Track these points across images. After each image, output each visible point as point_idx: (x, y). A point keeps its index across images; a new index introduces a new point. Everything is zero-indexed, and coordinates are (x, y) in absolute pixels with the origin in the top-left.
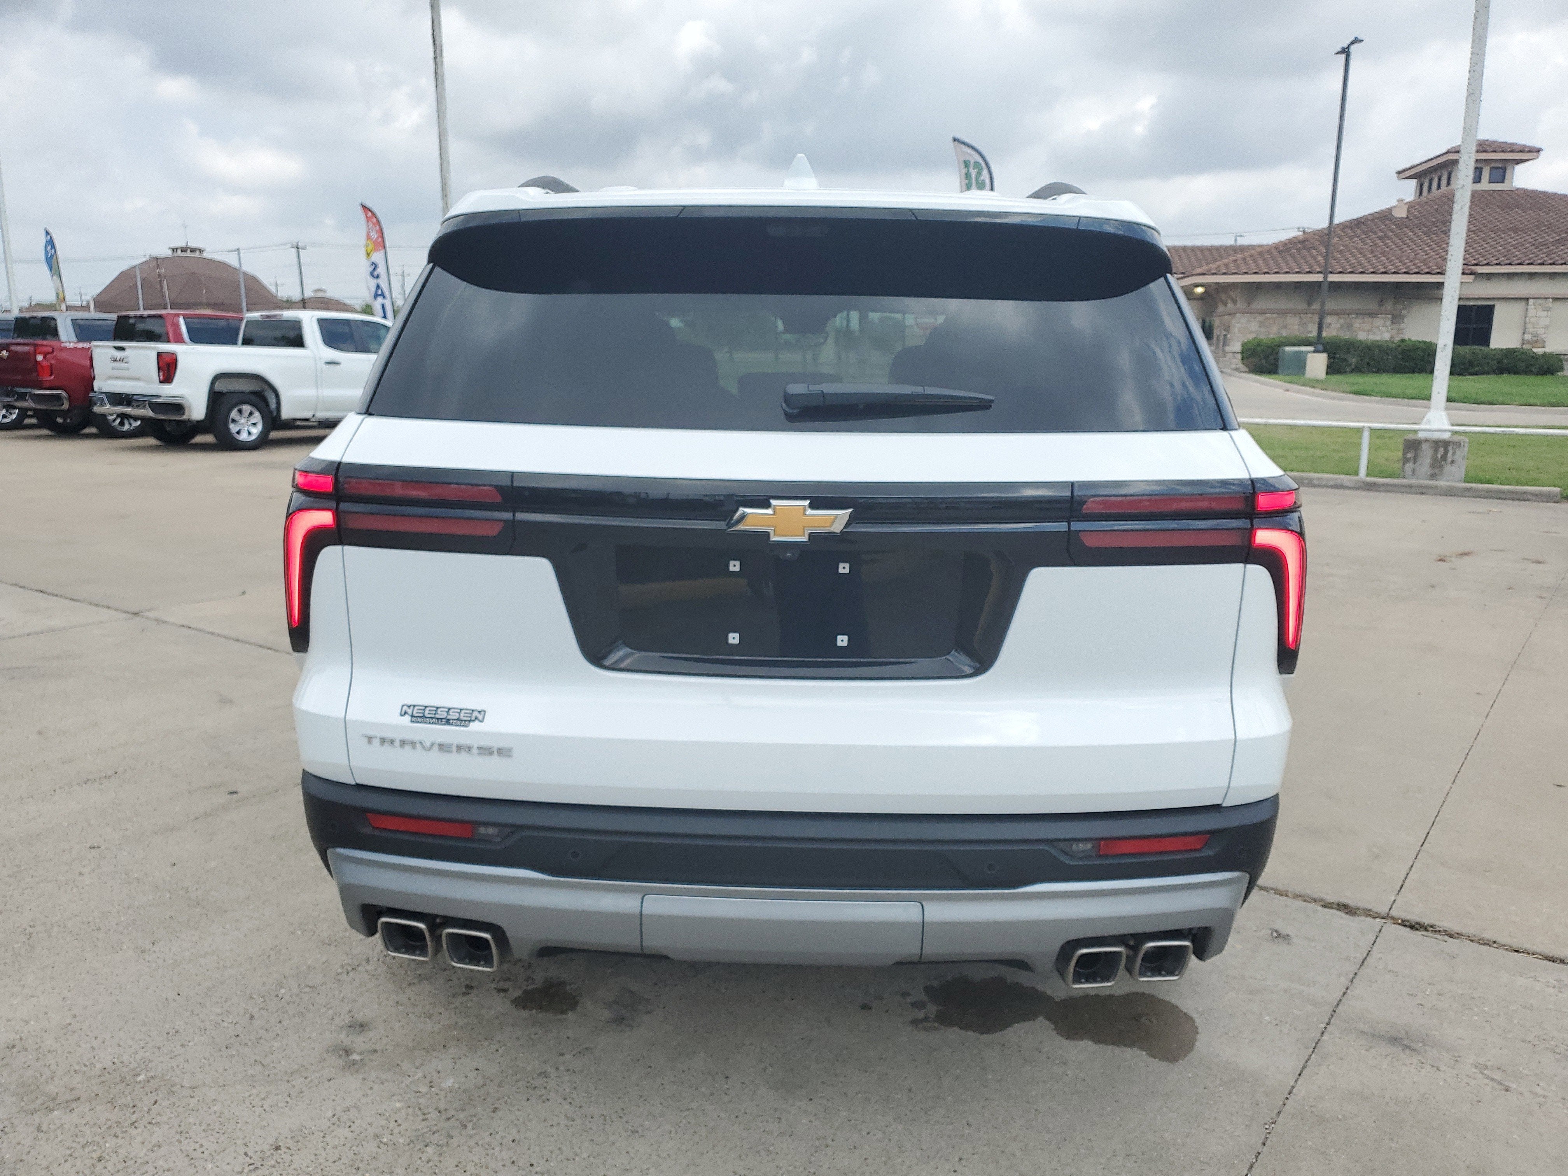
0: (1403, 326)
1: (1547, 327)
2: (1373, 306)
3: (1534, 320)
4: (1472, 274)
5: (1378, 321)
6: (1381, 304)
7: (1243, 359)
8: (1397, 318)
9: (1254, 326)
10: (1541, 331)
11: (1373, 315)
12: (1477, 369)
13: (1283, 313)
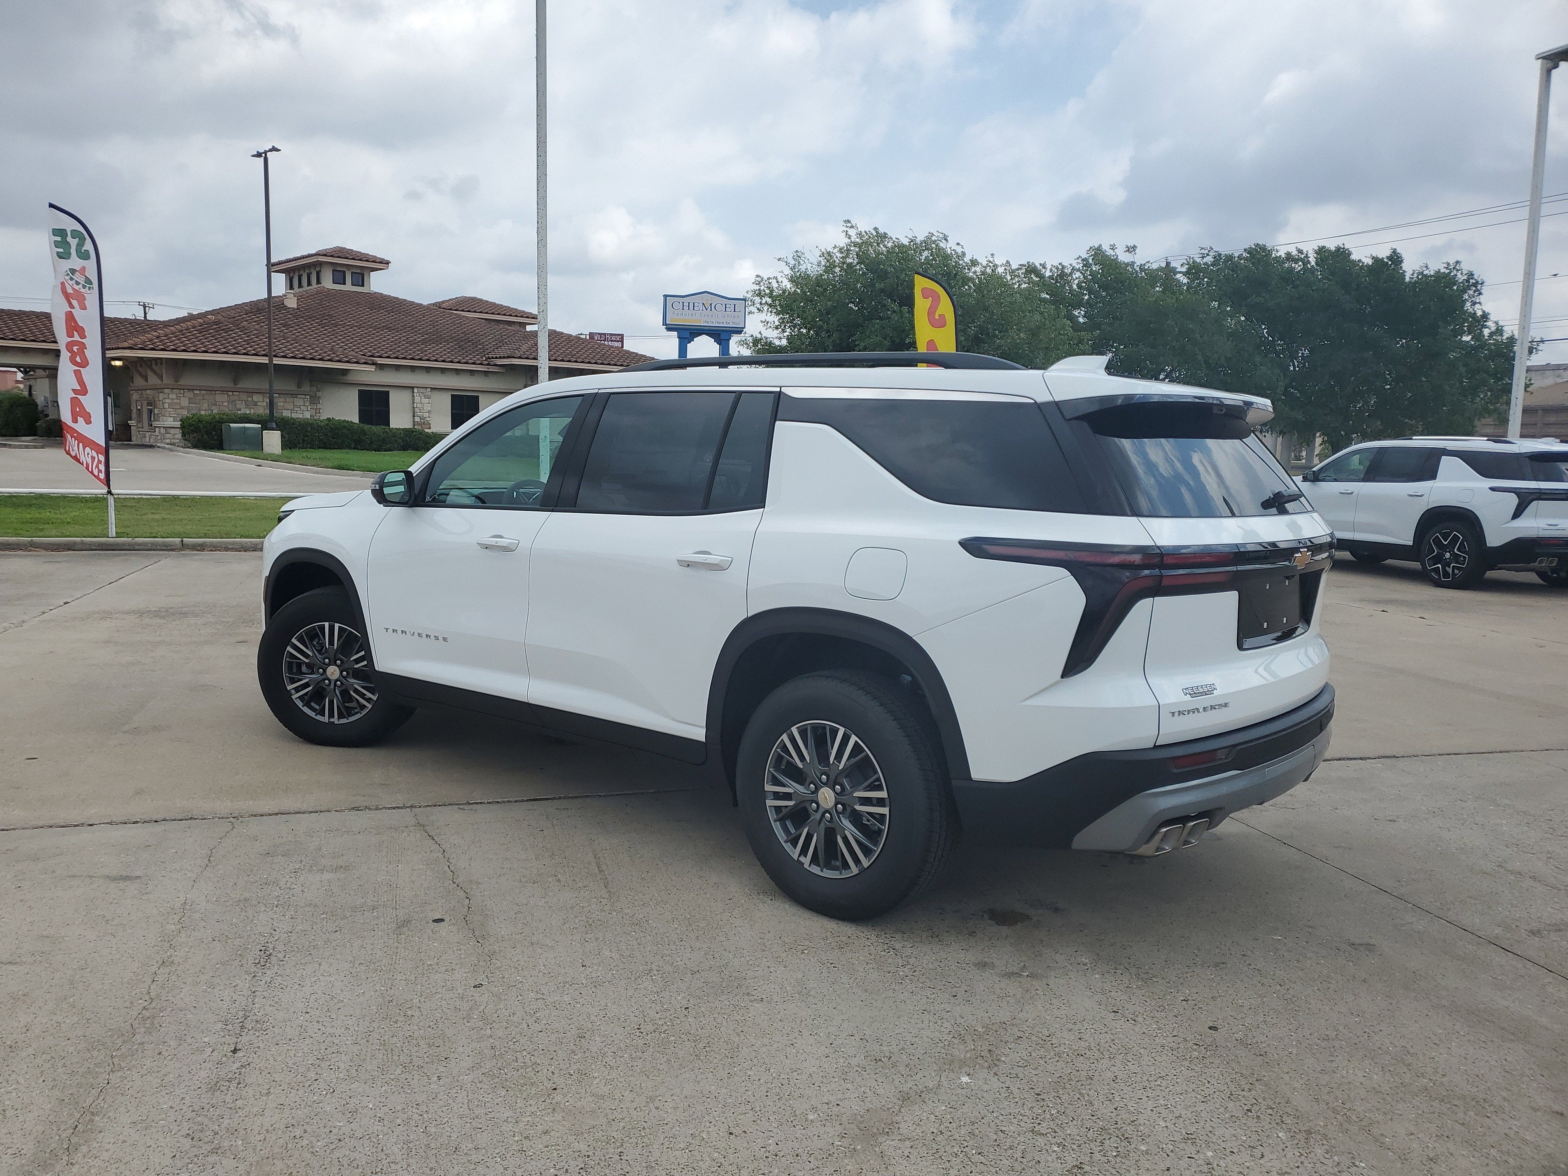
0: (319, 406)
1: (429, 412)
2: (292, 387)
3: (419, 405)
4: (373, 364)
5: (299, 402)
6: (299, 386)
7: (184, 435)
8: (315, 400)
9: (185, 402)
10: (426, 415)
11: (294, 395)
12: (388, 446)
13: (211, 390)
